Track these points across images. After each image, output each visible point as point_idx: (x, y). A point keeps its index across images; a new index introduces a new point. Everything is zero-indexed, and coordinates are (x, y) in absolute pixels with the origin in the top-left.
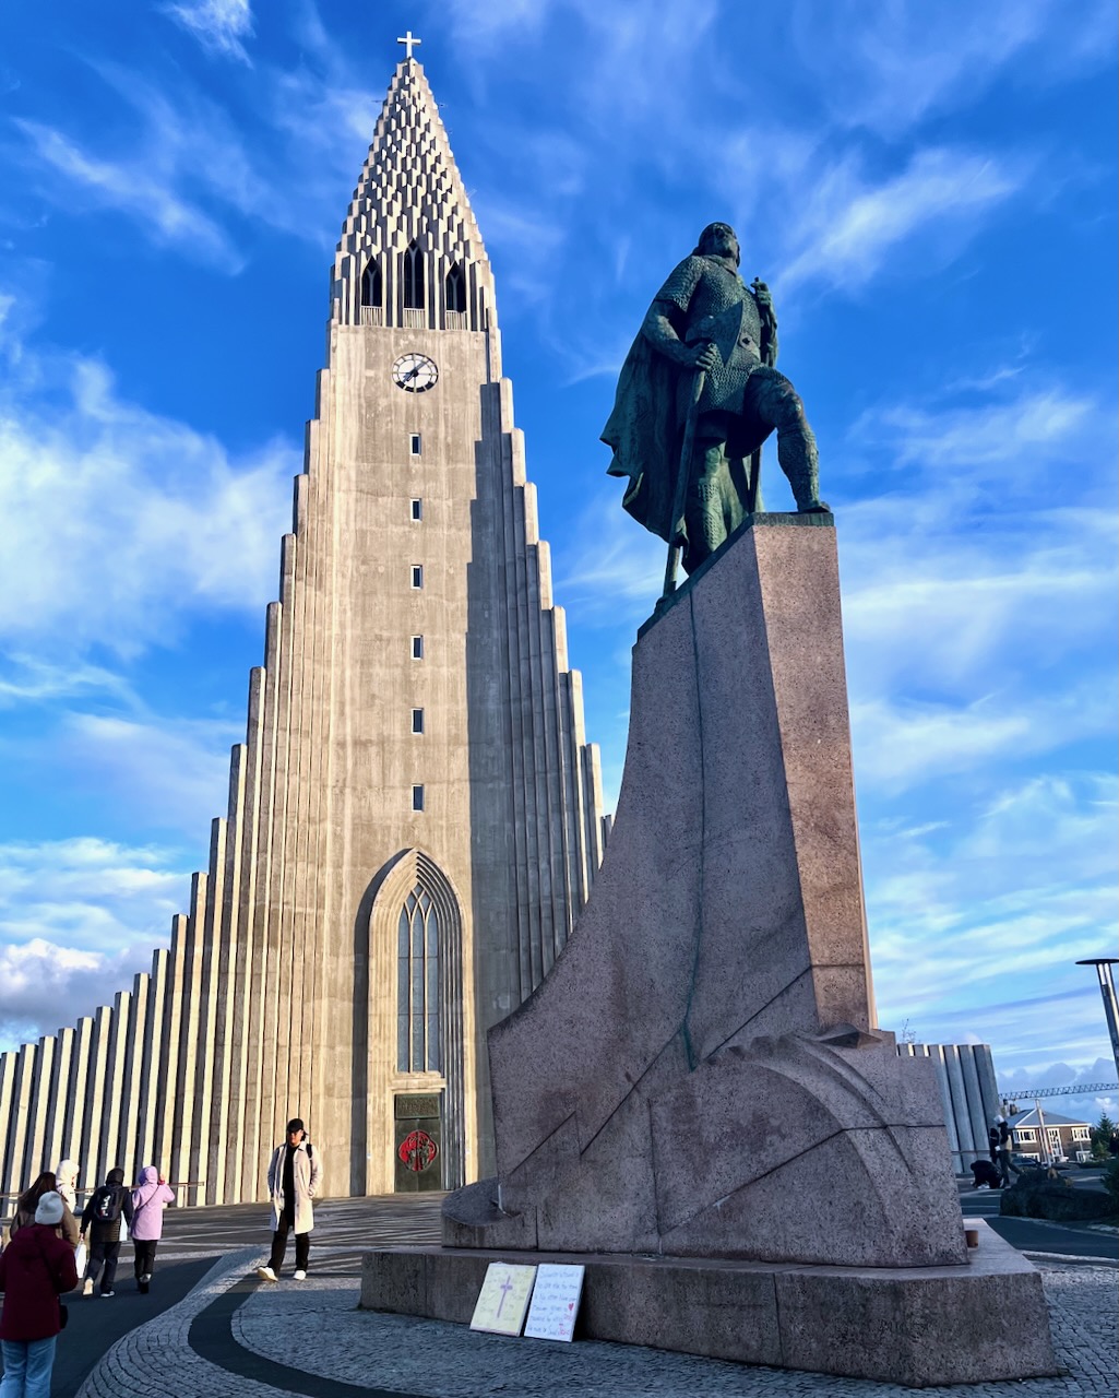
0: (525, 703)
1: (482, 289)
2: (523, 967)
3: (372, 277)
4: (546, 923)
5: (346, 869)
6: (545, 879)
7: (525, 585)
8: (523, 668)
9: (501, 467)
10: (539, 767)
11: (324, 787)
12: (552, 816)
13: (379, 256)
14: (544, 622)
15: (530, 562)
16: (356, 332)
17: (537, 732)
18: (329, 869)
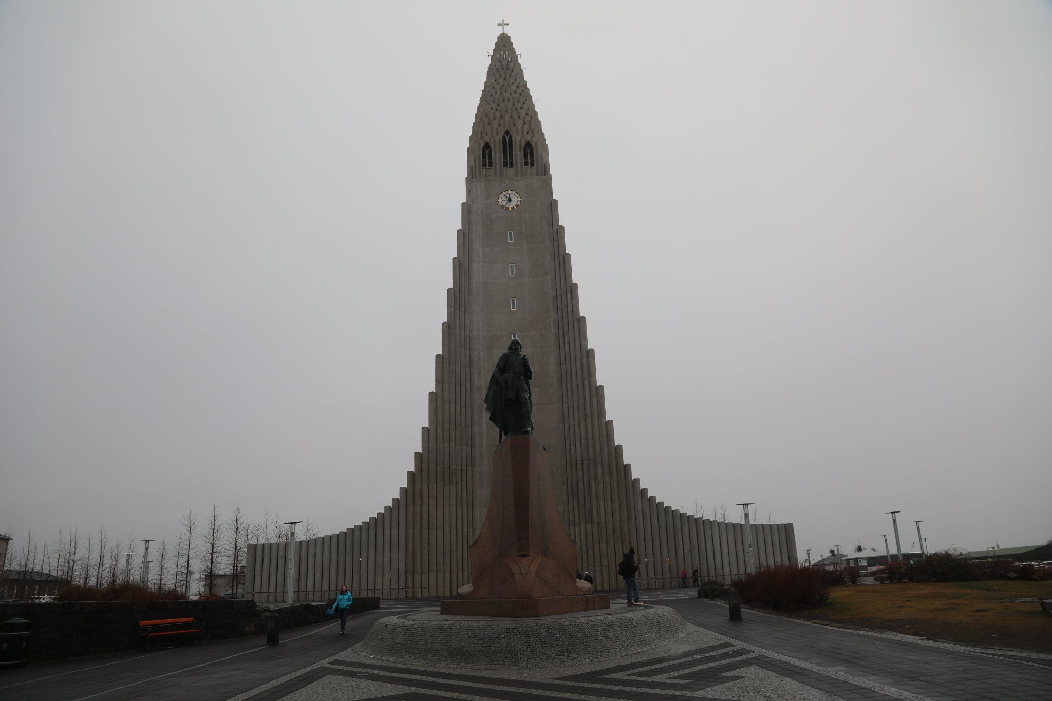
0: (568, 366)
1: (542, 154)
2: (570, 492)
3: (487, 152)
4: (580, 472)
5: (484, 448)
6: (579, 451)
7: (567, 305)
8: (567, 347)
9: (554, 245)
10: (575, 398)
11: (472, 409)
12: (583, 422)
13: (490, 141)
14: (576, 324)
15: (569, 294)
16: (481, 182)
17: (574, 379)
18: (477, 449)
